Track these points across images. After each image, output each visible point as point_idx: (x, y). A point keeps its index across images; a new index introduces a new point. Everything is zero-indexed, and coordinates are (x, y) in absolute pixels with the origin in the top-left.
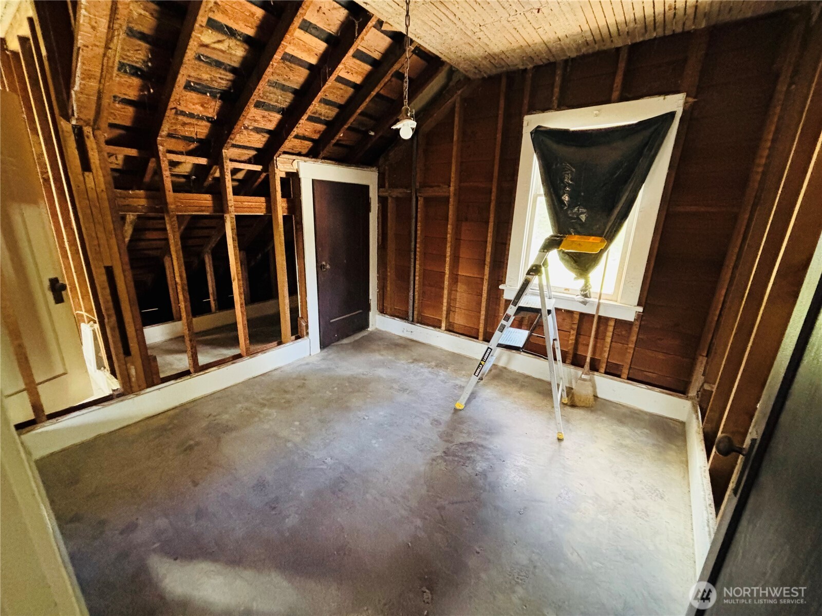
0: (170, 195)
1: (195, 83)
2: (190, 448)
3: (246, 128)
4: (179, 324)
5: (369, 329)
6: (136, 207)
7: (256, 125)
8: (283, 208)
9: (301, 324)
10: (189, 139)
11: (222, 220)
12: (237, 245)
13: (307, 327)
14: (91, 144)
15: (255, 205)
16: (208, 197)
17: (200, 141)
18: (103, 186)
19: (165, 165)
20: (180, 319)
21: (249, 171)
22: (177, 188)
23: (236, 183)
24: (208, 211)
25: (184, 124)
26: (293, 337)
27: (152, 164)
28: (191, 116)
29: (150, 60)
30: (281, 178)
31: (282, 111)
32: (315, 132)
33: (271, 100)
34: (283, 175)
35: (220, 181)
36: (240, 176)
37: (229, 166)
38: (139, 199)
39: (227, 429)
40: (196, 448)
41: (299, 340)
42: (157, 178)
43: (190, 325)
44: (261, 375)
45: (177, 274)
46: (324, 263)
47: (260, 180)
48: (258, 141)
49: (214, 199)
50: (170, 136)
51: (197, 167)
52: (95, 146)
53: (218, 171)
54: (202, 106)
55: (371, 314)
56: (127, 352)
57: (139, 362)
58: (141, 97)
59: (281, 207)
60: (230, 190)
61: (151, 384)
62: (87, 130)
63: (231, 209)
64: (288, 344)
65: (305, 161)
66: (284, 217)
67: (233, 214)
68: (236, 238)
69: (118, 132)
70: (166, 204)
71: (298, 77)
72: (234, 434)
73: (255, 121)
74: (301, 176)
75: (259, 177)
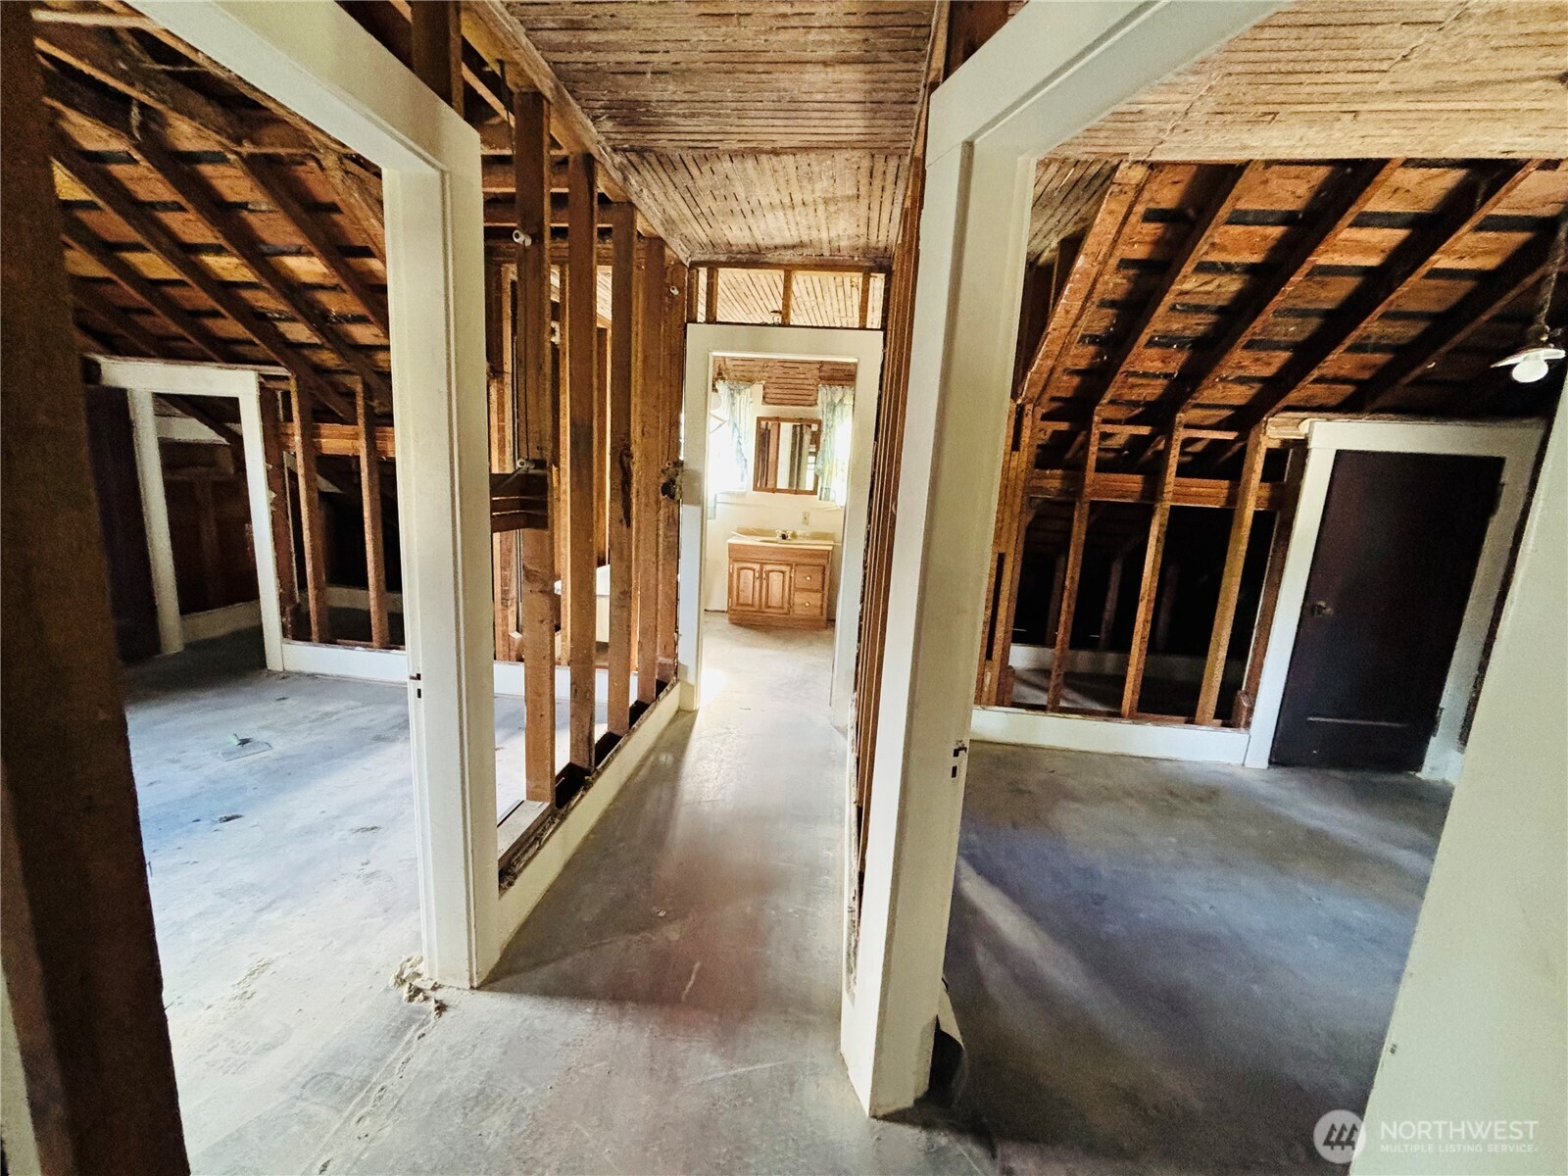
0: (1090, 475)
1: (1160, 337)
2: (1021, 792)
3: (1222, 380)
4: (1049, 651)
5: (1418, 775)
6: (1047, 489)
7: (1241, 373)
8: (1259, 498)
9: (1239, 703)
10: (1135, 404)
11: (1149, 513)
12: (1161, 550)
13: (1251, 711)
14: (1027, 422)
15: (1209, 493)
16: (1138, 478)
17: (1148, 404)
18: (1024, 466)
19: (1095, 438)
20: (1052, 645)
21: (1214, 442)
22: (1102, 467)
23: (1188, 459)
24: (1131, 497)
25: (1133, 386)
26: (1219, 721)
27: (1080, 438)
28: (1145, 375)
29: (1112, 325)
30: (1268, 449)
31: (1295, 347)
32: (1364, 367)
33: (1277, 334)
34: (1275, 444)
35: (1162, 457)
36: (1198, 447)
37: (1181, 434)
38: (1053, 481)
39: (1070, 796)
40: (1027, 795)
41: (1228, 730)
42: (1081, 453)
43: (1062, 659)
44: (1143, 758)
45: (1069, 575)
46: (1323, 604)
47: (1229, 454)
48: (1240, 395)
49: (1145, 481)
50: (1112, 402)
51: (1135, 438)
52: (1030, 423)
53: (1163, 442)
54: (1163, 362)
55: (1433, 741)
56: (989, 655)
57: (997, 669)
58: (1091, 364)
59: (1255, 495)
60: (1173, 468)
61: (1000, 703)
62: (1029, 407)
63: (1168, 496)
64: (1203, 728)
65: (1328, 420)
66: (1256, 513)
67: (1168, 504)
68: (1162, 538)
69: (1056, 405)
70: (1082, 487)
71: (1336, 292)
72: (1076, 805)
73: (1242, 367)
74: (1312, 445)
75: (1229, 449)
